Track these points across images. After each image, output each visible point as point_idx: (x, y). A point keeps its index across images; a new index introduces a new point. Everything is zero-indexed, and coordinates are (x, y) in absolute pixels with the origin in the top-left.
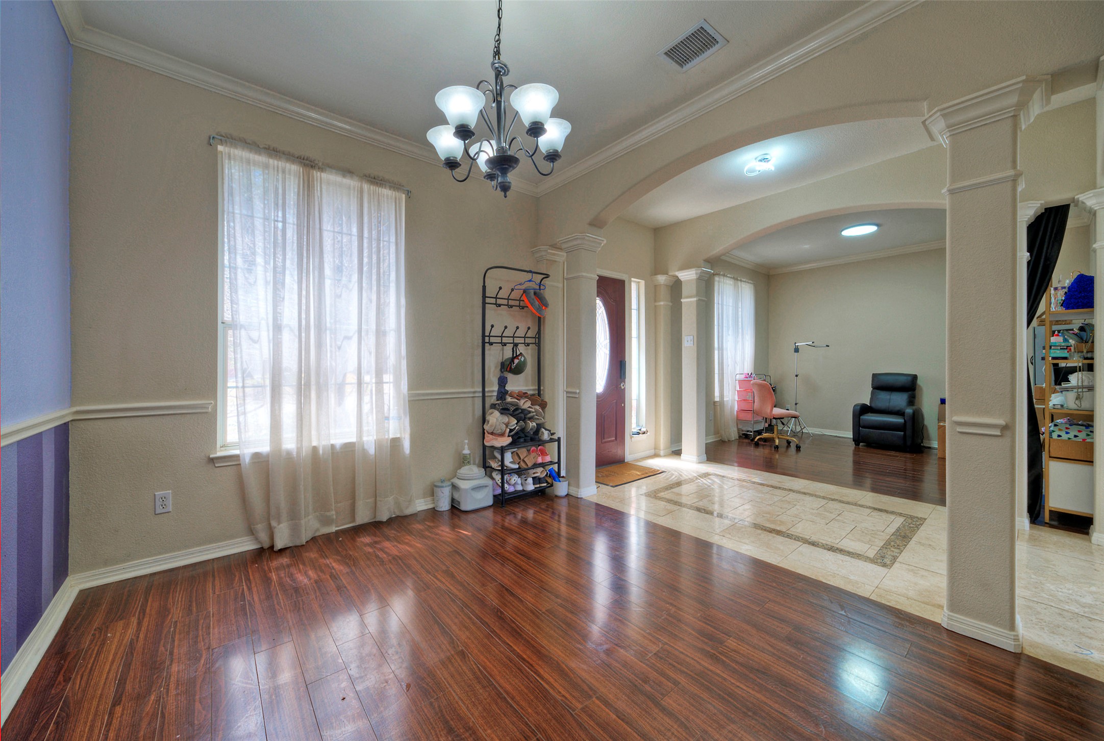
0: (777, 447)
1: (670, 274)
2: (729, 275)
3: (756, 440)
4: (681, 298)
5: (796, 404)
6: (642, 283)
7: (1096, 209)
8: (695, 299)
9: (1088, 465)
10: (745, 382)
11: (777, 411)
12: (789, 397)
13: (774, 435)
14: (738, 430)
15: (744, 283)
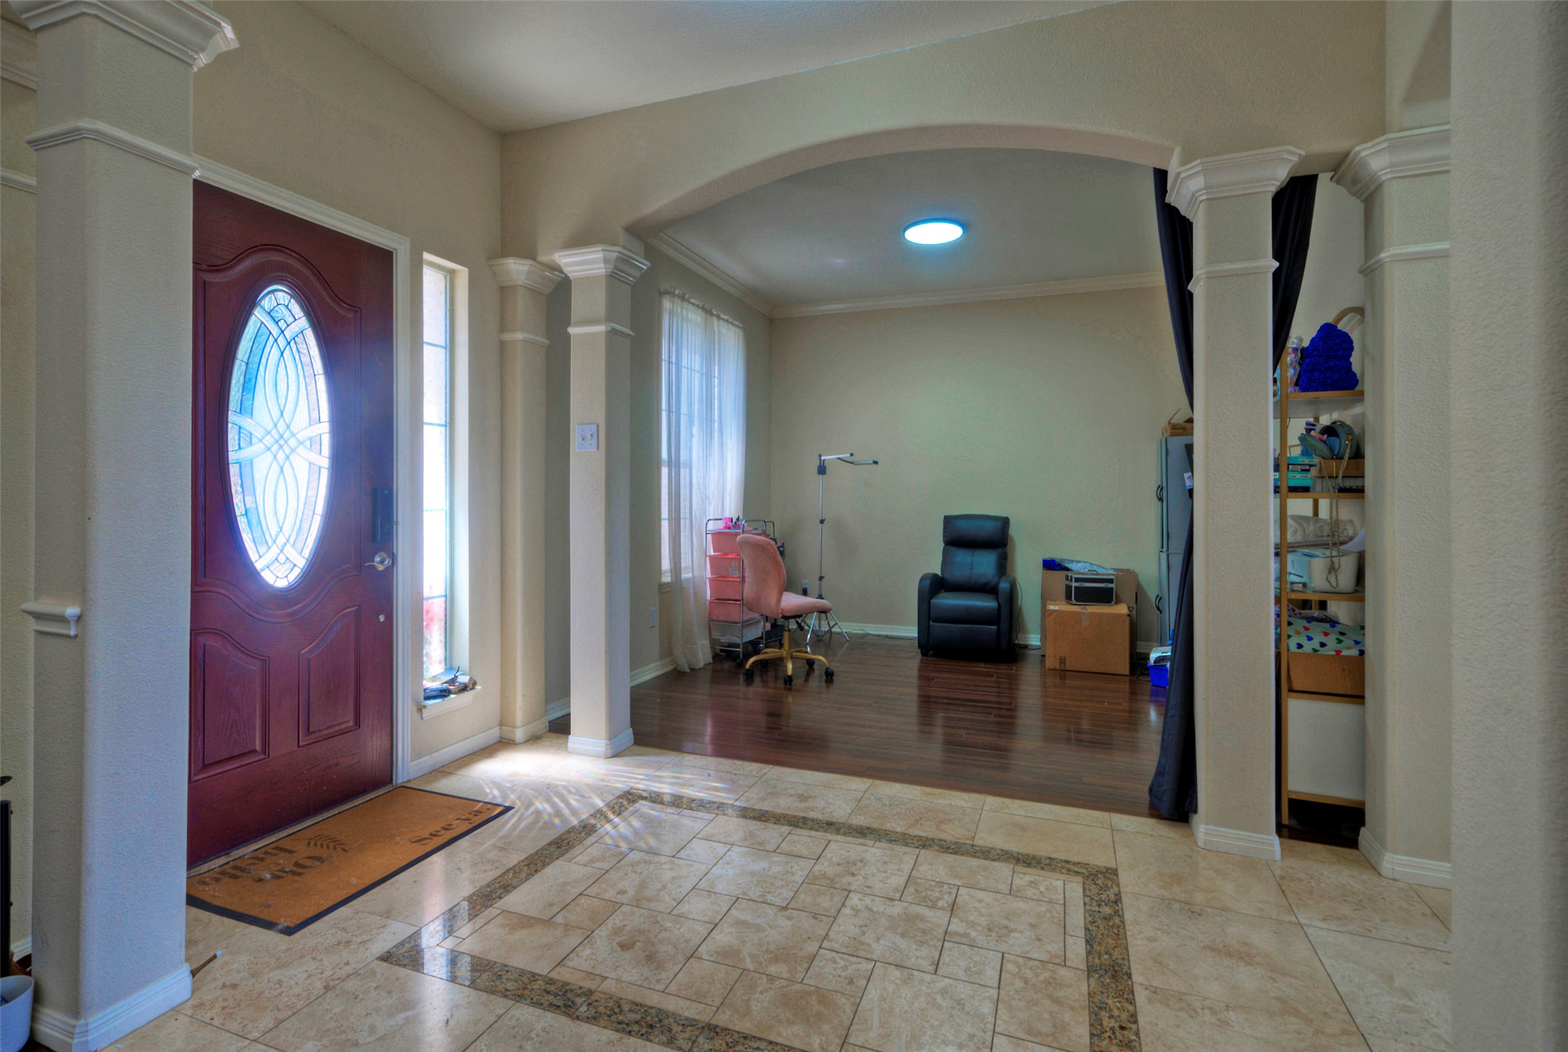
0: (789, 680)
1: (542, 258)
2: (693, 301)
3: (748, 666)
4: (568, 324)
5: (821, 578)
6: (463, 273)
7: (1384, 178)
8: (601, 328)
9: (1354, 703)
10: (726, 537)
11: (792, 601)
12: (809, 563)
13: (784, 652)
14: (713, 642)
15: (726, 324)
